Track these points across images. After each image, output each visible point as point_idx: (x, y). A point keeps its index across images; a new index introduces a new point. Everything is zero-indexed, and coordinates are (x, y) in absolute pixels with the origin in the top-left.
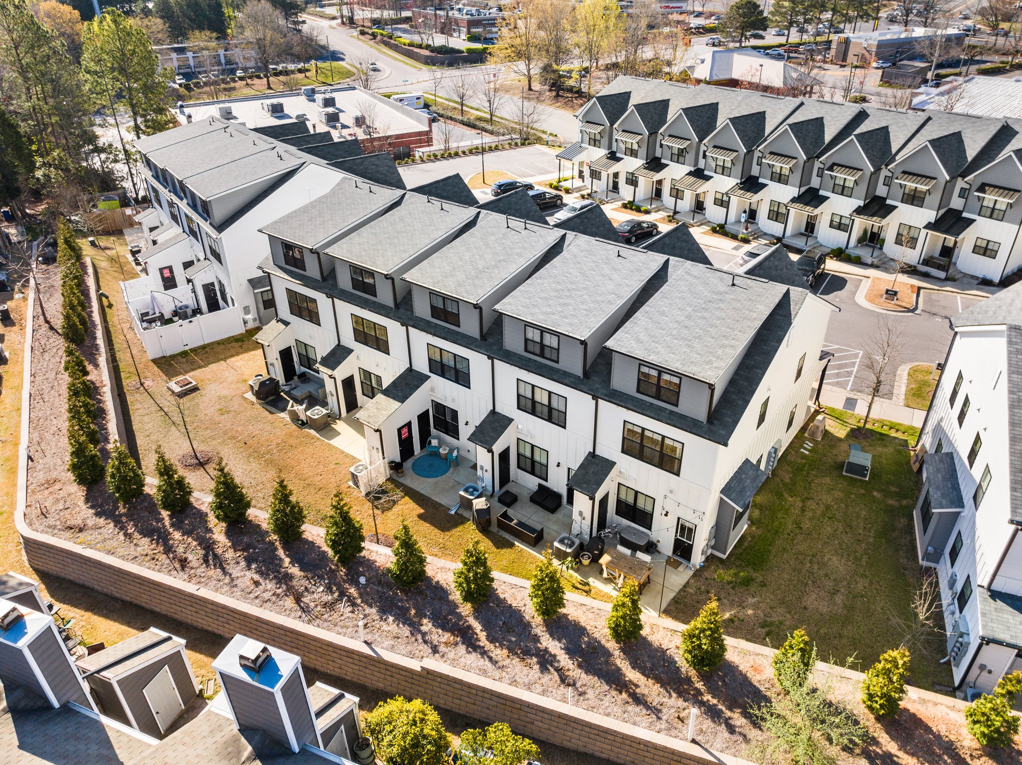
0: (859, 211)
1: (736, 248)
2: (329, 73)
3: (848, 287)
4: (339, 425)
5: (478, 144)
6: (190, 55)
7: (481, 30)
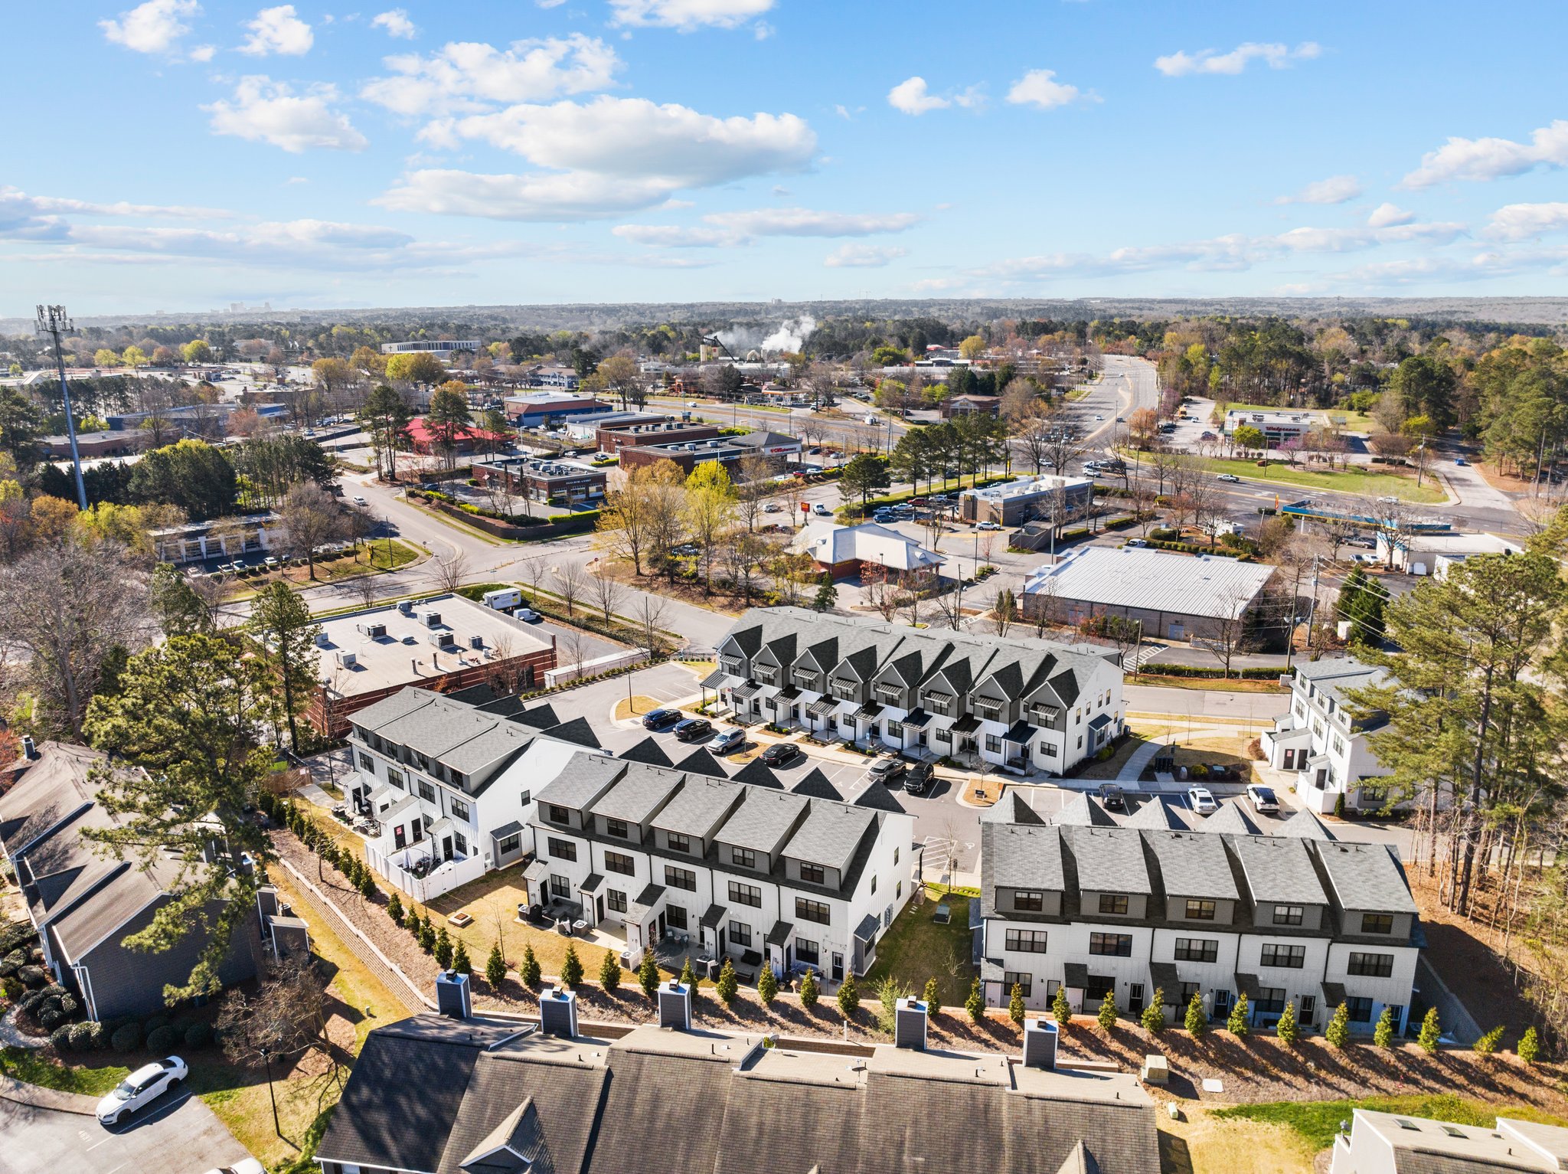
0: (955, 727)
1: (865, 763)
2: (385, 556)
3: (952, 789)
4: (596, 932)
5: (610, 663)
6: (202, 540)
7: (565, 493)
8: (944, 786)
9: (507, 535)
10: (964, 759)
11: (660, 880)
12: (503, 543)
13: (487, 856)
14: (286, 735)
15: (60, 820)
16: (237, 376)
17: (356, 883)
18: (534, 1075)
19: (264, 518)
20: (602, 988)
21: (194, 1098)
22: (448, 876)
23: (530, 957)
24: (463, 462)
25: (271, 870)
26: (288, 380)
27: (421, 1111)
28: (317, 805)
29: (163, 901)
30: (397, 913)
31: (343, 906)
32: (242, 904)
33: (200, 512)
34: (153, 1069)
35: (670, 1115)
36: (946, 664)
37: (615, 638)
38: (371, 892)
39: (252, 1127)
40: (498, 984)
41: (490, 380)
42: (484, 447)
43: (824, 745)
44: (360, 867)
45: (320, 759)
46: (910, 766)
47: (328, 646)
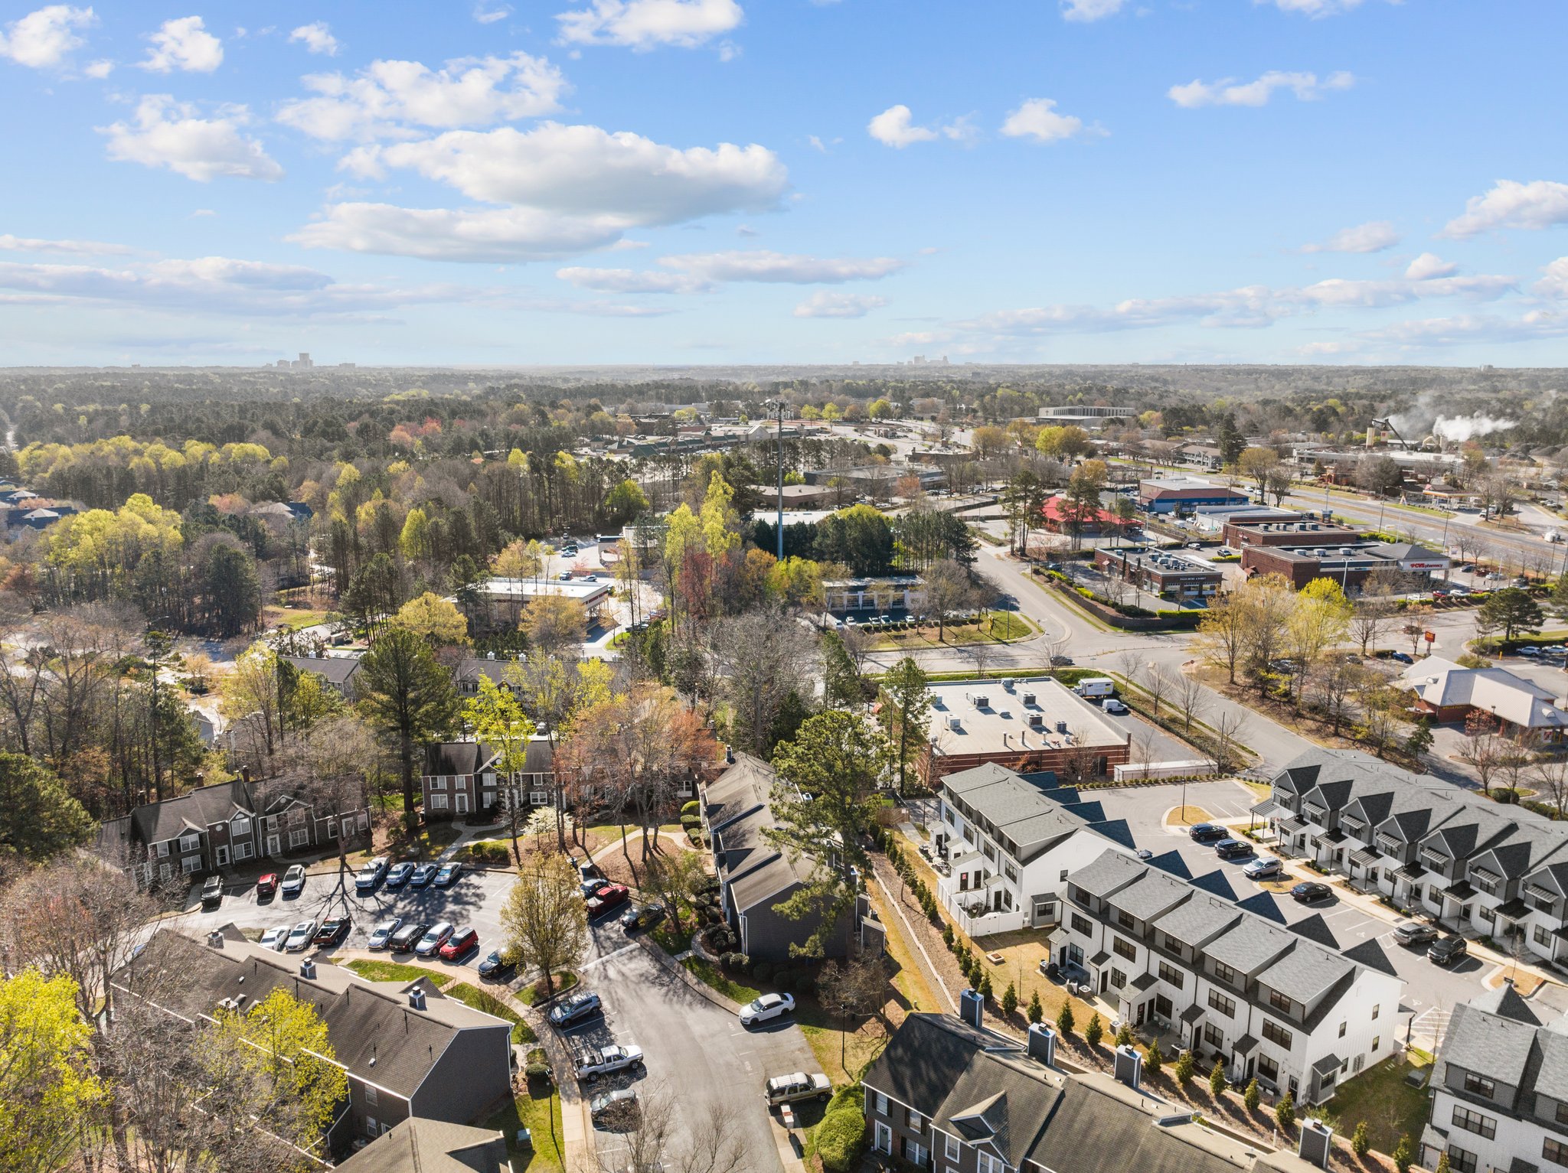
0: (1500, 908)
2: (1004, 628)
3: (1482, 969)
4: (1097, 999)
5: (1175, 770)
6: (860, 593)
7: (1177, 587)
8: (1475, 964)
9: (1115, 623)
10: (1506, 944)
11: (1155, 972)
12: (1110, 630)
13: (1026, 915)
14: (897, 778)
15: (744, 811)
16: (910, 435)
17: (925, 908)
18: (1011, 1078)
19: (911, 581)
20: (1086, 1041)
21: (795, 1026)
22: (993, 923)
23: (1036, 1000)
24: (1088, 544)
25: (869, 882)
26: (952, 440)
27: (933, 1075)
28: (909, 841)
29: (798, 887)
30: (949, 939)
31: (913, 923)
32: (846, 903)
33: (862, 569)
34: (774, 997)
35: (1099, 1137)
36: (1504, 844)
37: (1192, 743)
38: (934, 918)
39: (828, 1057)
40: (1009, 1013)
41: (1134, 454)
42: (1110, 531)
43: (1359, 893)
44: (929, 897)
45: (918, 803)
46: (1442, 935)
47: (941, 707)
